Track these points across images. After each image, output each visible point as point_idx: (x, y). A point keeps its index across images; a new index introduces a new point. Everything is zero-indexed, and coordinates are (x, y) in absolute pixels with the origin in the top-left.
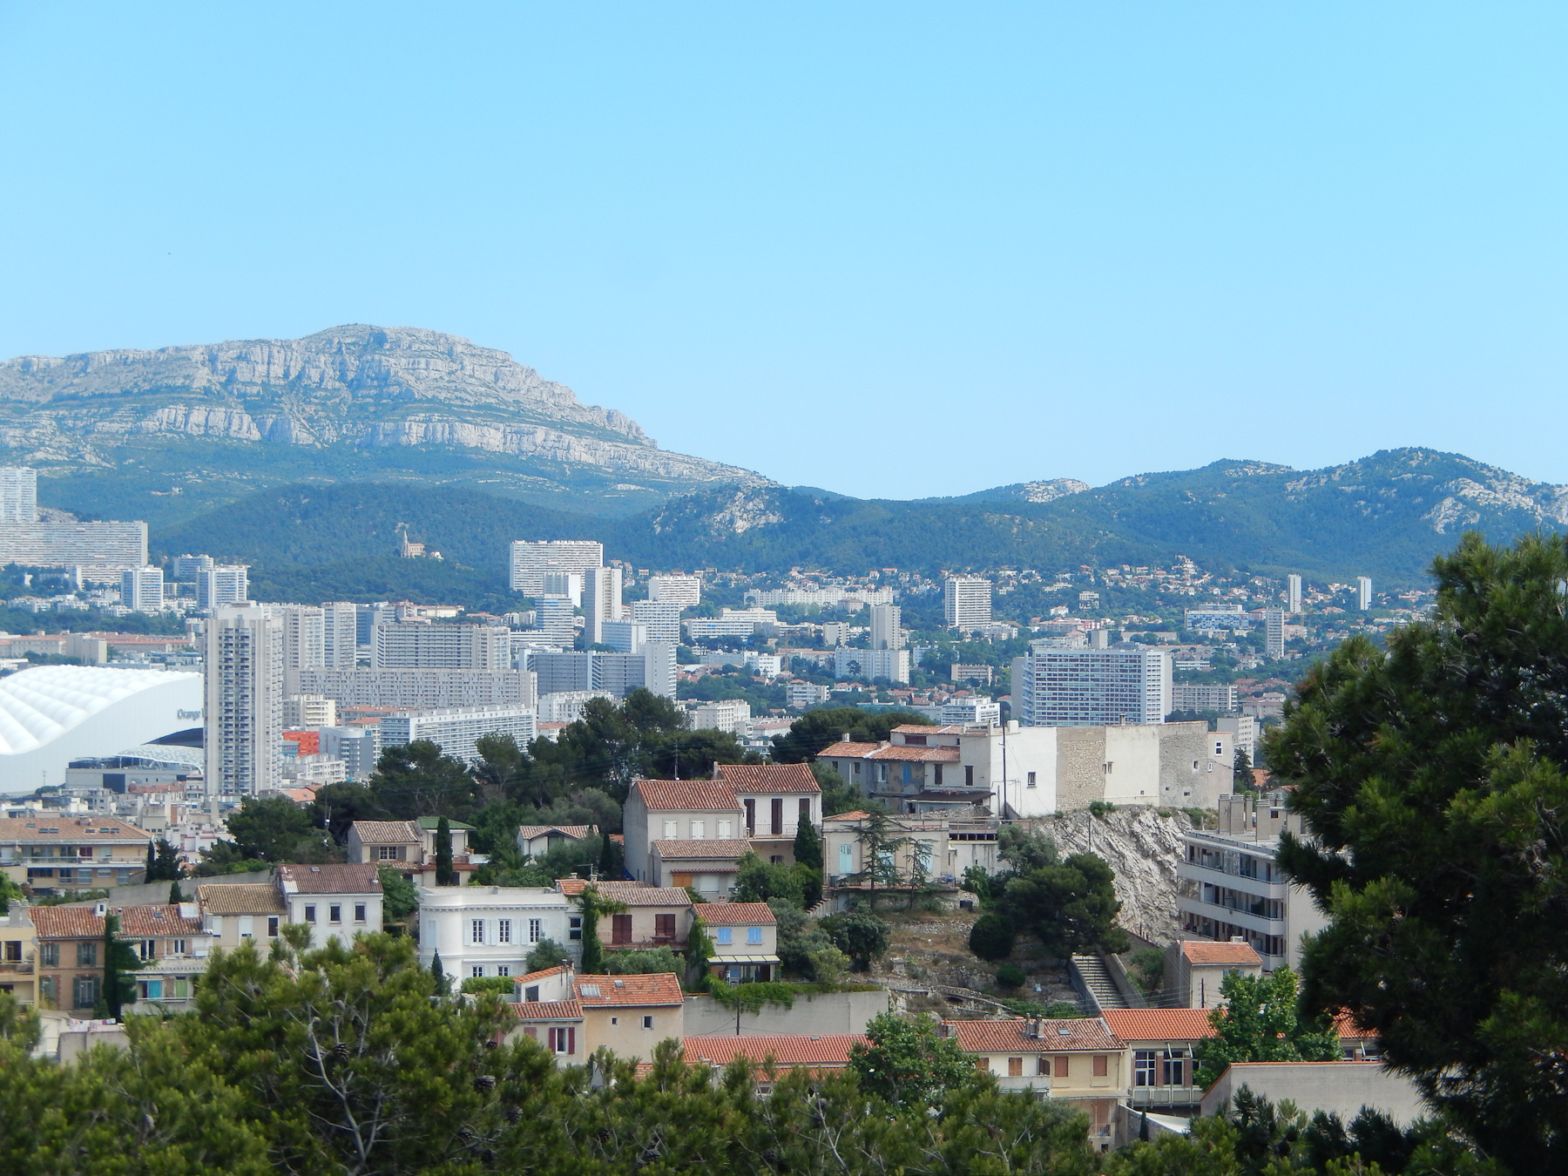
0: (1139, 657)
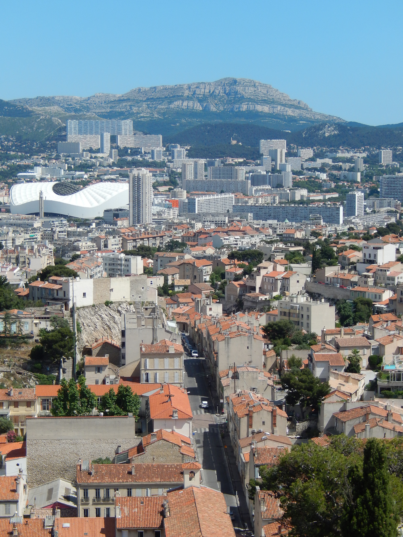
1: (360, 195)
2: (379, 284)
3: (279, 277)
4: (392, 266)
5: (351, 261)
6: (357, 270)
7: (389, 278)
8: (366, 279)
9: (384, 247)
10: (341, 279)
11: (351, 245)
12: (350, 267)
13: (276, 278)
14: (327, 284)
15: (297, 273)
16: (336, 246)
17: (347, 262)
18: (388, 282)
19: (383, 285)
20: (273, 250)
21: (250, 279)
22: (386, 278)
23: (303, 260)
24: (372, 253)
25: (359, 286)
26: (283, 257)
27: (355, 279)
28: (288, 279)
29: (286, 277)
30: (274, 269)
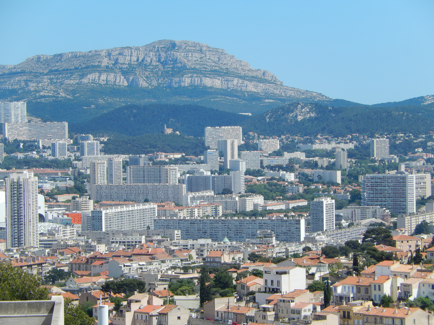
0: (405, 177)
1: (329, 202)
2: (281, 318)
3: (155, 313)
4: (298, 295)
5: (251, 290)
6: (256, 301)
7: (293, 311)
8: (264, 313)
9: (291, 271)
10: (234, 313)
11: (254, 270)
12: (248, 298)
13: (150, 314)
14: (217, 320)
15: (178, 307)
16: (236, 272)
17: (245, 292)
18: (293, 316)
19: (286, 320)
20: (159, 278)
21: (118, 316)
22: (289, 311)
23: (193, 291)
24: (275, 278)
25: (257, 322)
26: (166, 286)
27: (251, 313)
28: (166, 314)
29: (164, 312)
30: (149, 302)
